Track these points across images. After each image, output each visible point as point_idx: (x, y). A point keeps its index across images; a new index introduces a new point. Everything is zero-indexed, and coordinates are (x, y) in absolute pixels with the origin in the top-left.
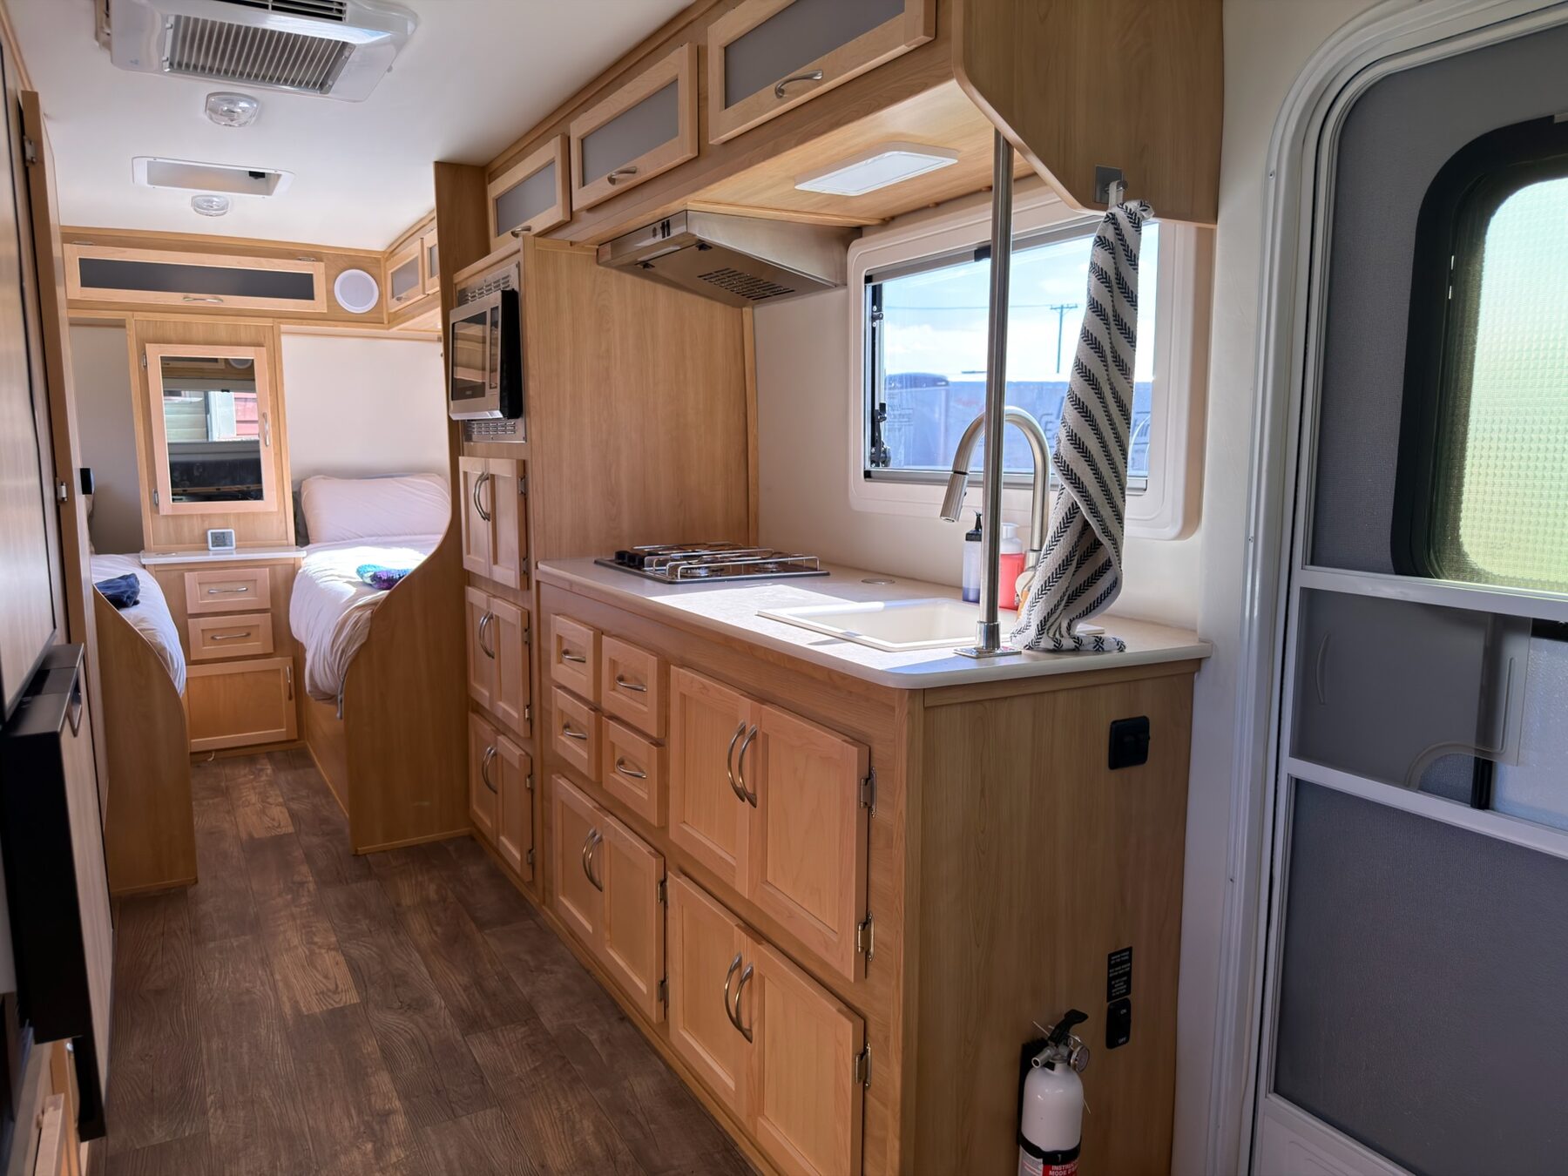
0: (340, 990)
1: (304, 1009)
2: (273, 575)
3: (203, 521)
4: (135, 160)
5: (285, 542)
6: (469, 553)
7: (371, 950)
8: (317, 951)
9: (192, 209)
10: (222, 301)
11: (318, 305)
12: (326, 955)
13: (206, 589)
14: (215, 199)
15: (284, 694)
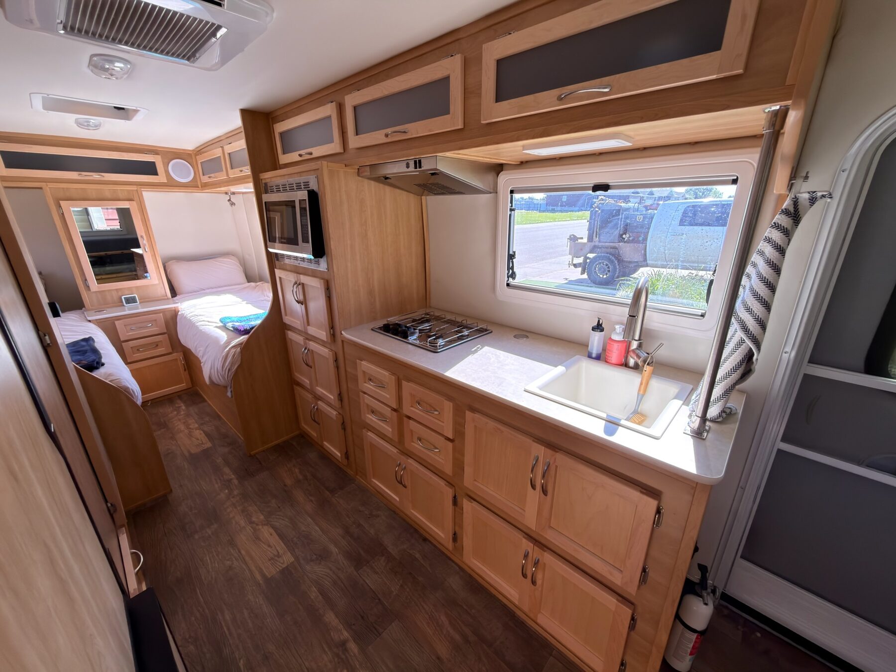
0: (280, 553)
1: (267, 574)
2: (164, 315)
3: (118, 292)
4: (31, 95)
5: (166, 297)
6: (286, 315)
7: (285, 520)
8: (257, 527)
9: (75, 125)
10: (103, 176)
11: (161, 178)
12: (263, 530)
13: (128, 328)
14: (92, 121)
15: (182, 369)
